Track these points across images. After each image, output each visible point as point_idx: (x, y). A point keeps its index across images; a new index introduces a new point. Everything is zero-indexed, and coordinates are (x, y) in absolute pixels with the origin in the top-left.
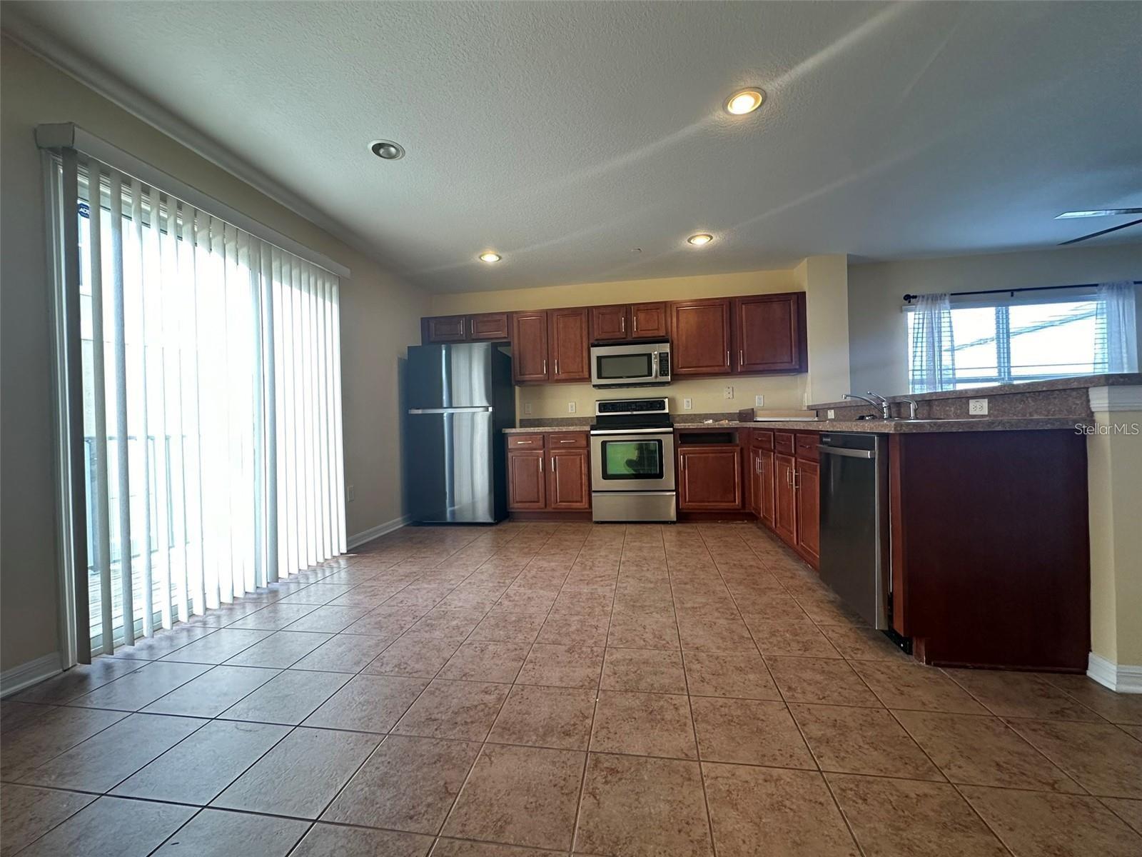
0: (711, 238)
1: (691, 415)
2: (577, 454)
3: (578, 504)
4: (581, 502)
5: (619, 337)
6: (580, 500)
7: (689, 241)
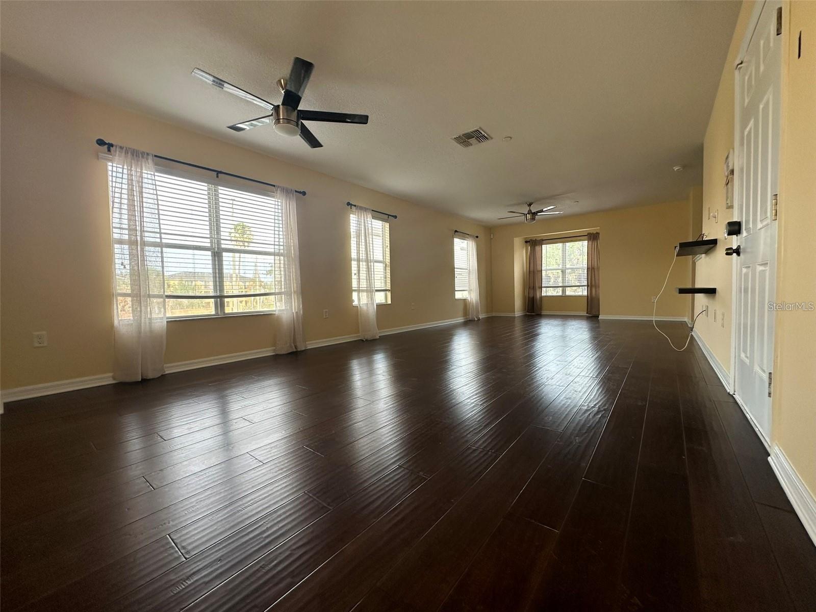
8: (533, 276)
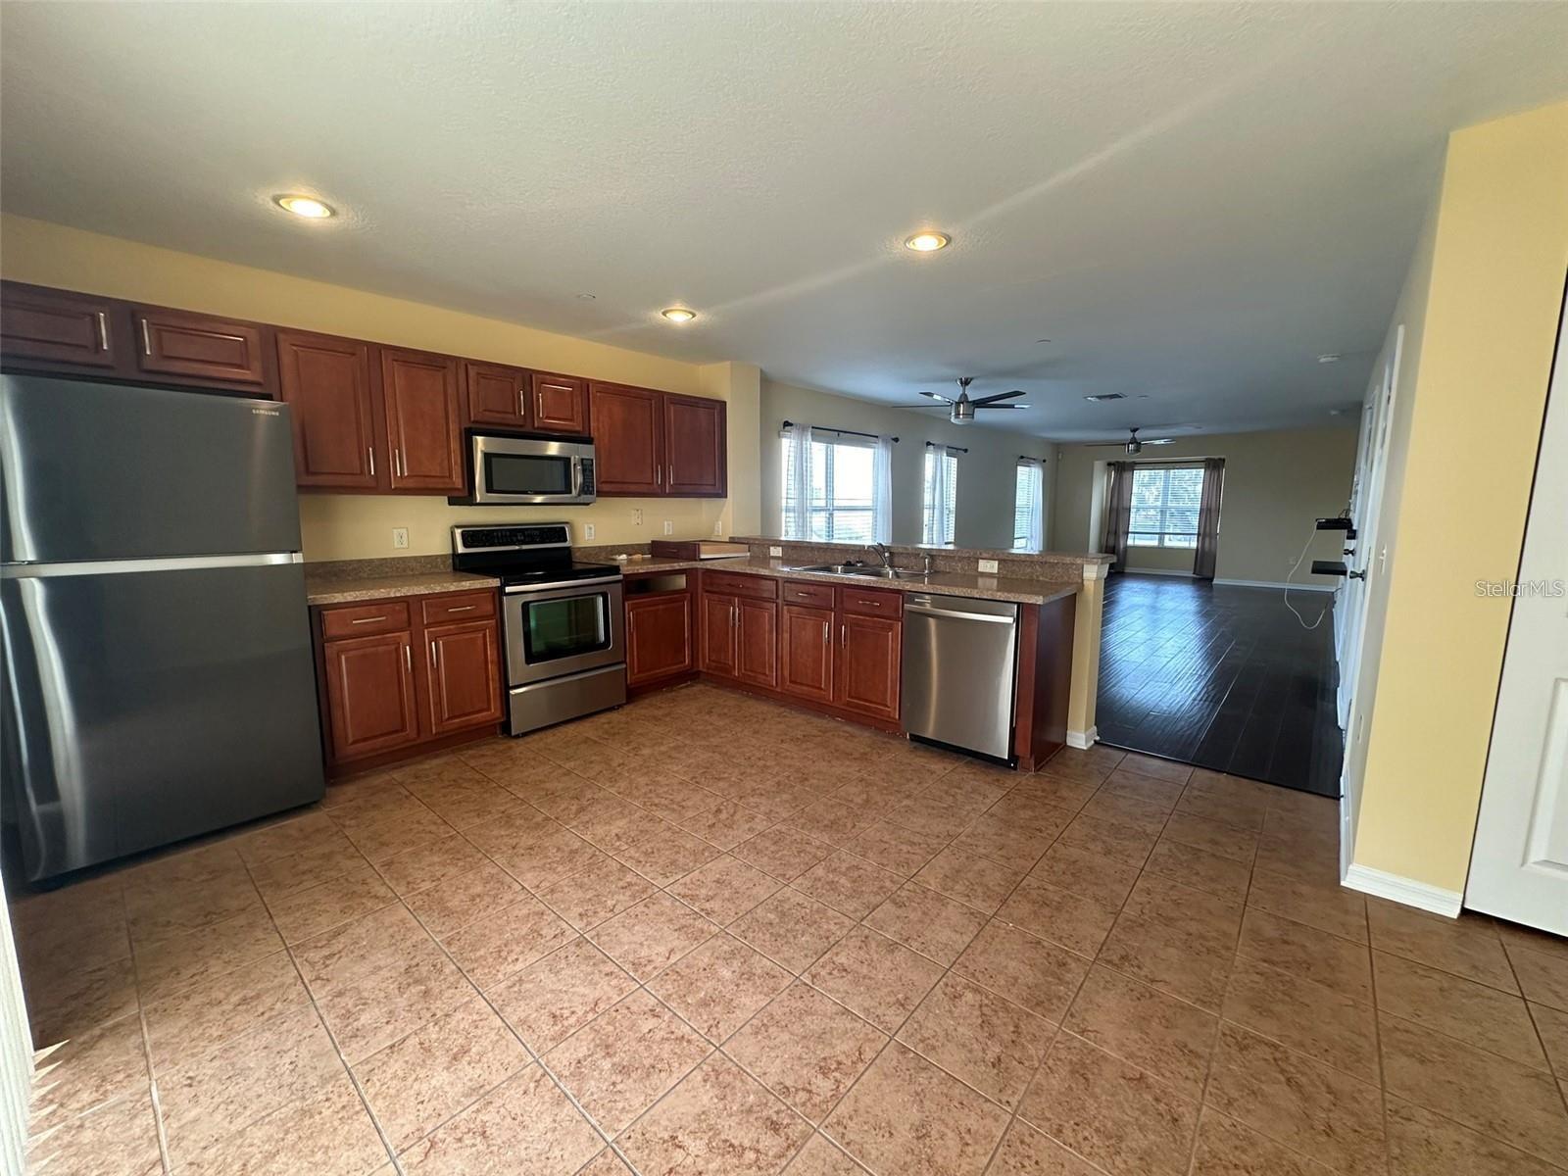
0: (694, 316)
1: (595, 547)
2: (476, 630)
3: (484, 714)
4: (489, 709)
5: (512, 423)
6: (485, 706)
7: (664, 314)
8: (1117, 515)
